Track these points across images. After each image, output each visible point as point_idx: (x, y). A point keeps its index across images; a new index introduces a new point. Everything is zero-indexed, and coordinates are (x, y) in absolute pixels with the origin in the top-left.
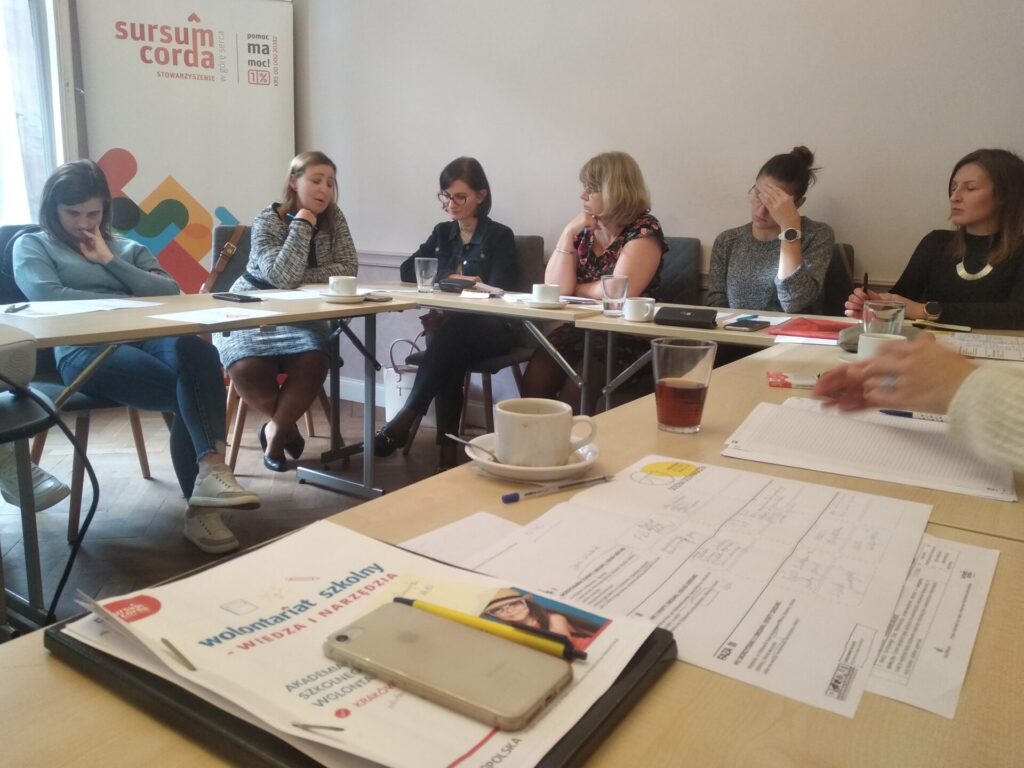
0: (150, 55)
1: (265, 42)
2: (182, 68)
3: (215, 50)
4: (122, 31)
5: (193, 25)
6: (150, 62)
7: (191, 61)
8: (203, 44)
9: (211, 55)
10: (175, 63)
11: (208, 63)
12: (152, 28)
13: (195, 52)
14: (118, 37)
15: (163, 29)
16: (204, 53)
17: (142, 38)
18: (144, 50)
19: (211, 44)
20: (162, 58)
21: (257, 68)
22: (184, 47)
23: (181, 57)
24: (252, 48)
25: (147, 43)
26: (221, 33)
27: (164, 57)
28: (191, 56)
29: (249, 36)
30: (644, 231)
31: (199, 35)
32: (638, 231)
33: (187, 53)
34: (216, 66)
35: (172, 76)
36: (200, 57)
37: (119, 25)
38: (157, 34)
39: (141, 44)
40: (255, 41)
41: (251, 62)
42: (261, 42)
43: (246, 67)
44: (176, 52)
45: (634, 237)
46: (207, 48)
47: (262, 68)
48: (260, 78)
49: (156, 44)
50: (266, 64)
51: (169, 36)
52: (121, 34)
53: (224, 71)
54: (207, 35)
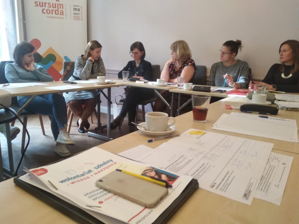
0: (45, 11)
1: (78, 7)
2: (54, 15)
3: (64, 10)
4: (37, 4)
5: (58, 2)
6: (45, 13)
7: (57, 13)
8: (60, 8)
9: (63, 11)
10: (52, 14)
11: (62, 14)
12: (45, 3)
13: (58, 10)
14: (35, 6)
15: (49, 4)
16: (60, 11)
17: (42, 6)
18: (43, 10)
19: (63, 8)
20: (48, 12)
21: (76, 15)
22: (55, 9)
23: (54, 12)
24: (75, 9)
25: (44, 8)
26: (66, 5)
27: (49, 12)
28: (57, 12)
29: (74, 6)
30: (190, 64)
31: (59, 5)
32: (188, 64)
33: (56, 11)
34: (64, 14)
35: (51, 17)
36: (60, 12)
37: (36, 2)
38: (47, 5)
39: (42, 8)
40: (75, 7)
41: (74, 14)
42: (77, 8)
43: (73, 15)
44: (52, 10)
45: (187, 65)
46: (61, 9)
47: (78, 15)
48: (77, 18)
49: (46, 8)
50: (79, 14)
52: (36, 5)
53: (66, 16)
54: (62, 6)
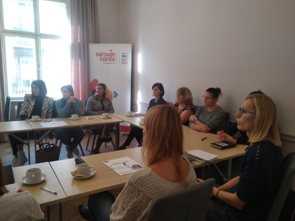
0: (102, 59)
1: (125, 55)
2: (108, 61)
3: (115, 57)
4: (97, 54)
5: (111, 52)
6: (102, 61)
7: (110, 60)
8: (113, 56)
9: (114, 58)
10: (107, 60)
11: (113, 60)
12: (103, 53)
13: (111, 58)
14: (96, 56)
15: (105, 54)
16: (113, 58)
17: (101, 56)
18: (101, 58)
19: (114, 56)
20: (104, 60)
22: (109, 57)
23: (108, 59)
25: (102, 57)
27: (105, 59)
28: (110, 59)
30: (189, 108)
31: (112, 54)
32: (188, 108)
33: (109, 58)
34: (115, 61)
35: (106, 63)
36: (112, 59)
37: (96, 53)
38: (104, 55)
39: (100, 57)
40: (123, 55)
41: (122, 59)
44: (107, 58)
45: (186, 110)
46: (113, 57)
48: (124, 63)
49: (103, 57)
50: (125, 59)
51: (106, 55)
52: (97, 55)
53: (117, 61)
54: (114, 54)
